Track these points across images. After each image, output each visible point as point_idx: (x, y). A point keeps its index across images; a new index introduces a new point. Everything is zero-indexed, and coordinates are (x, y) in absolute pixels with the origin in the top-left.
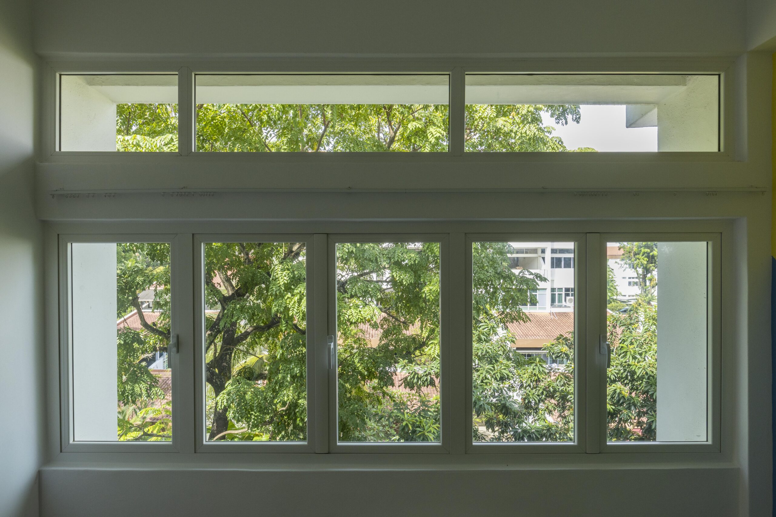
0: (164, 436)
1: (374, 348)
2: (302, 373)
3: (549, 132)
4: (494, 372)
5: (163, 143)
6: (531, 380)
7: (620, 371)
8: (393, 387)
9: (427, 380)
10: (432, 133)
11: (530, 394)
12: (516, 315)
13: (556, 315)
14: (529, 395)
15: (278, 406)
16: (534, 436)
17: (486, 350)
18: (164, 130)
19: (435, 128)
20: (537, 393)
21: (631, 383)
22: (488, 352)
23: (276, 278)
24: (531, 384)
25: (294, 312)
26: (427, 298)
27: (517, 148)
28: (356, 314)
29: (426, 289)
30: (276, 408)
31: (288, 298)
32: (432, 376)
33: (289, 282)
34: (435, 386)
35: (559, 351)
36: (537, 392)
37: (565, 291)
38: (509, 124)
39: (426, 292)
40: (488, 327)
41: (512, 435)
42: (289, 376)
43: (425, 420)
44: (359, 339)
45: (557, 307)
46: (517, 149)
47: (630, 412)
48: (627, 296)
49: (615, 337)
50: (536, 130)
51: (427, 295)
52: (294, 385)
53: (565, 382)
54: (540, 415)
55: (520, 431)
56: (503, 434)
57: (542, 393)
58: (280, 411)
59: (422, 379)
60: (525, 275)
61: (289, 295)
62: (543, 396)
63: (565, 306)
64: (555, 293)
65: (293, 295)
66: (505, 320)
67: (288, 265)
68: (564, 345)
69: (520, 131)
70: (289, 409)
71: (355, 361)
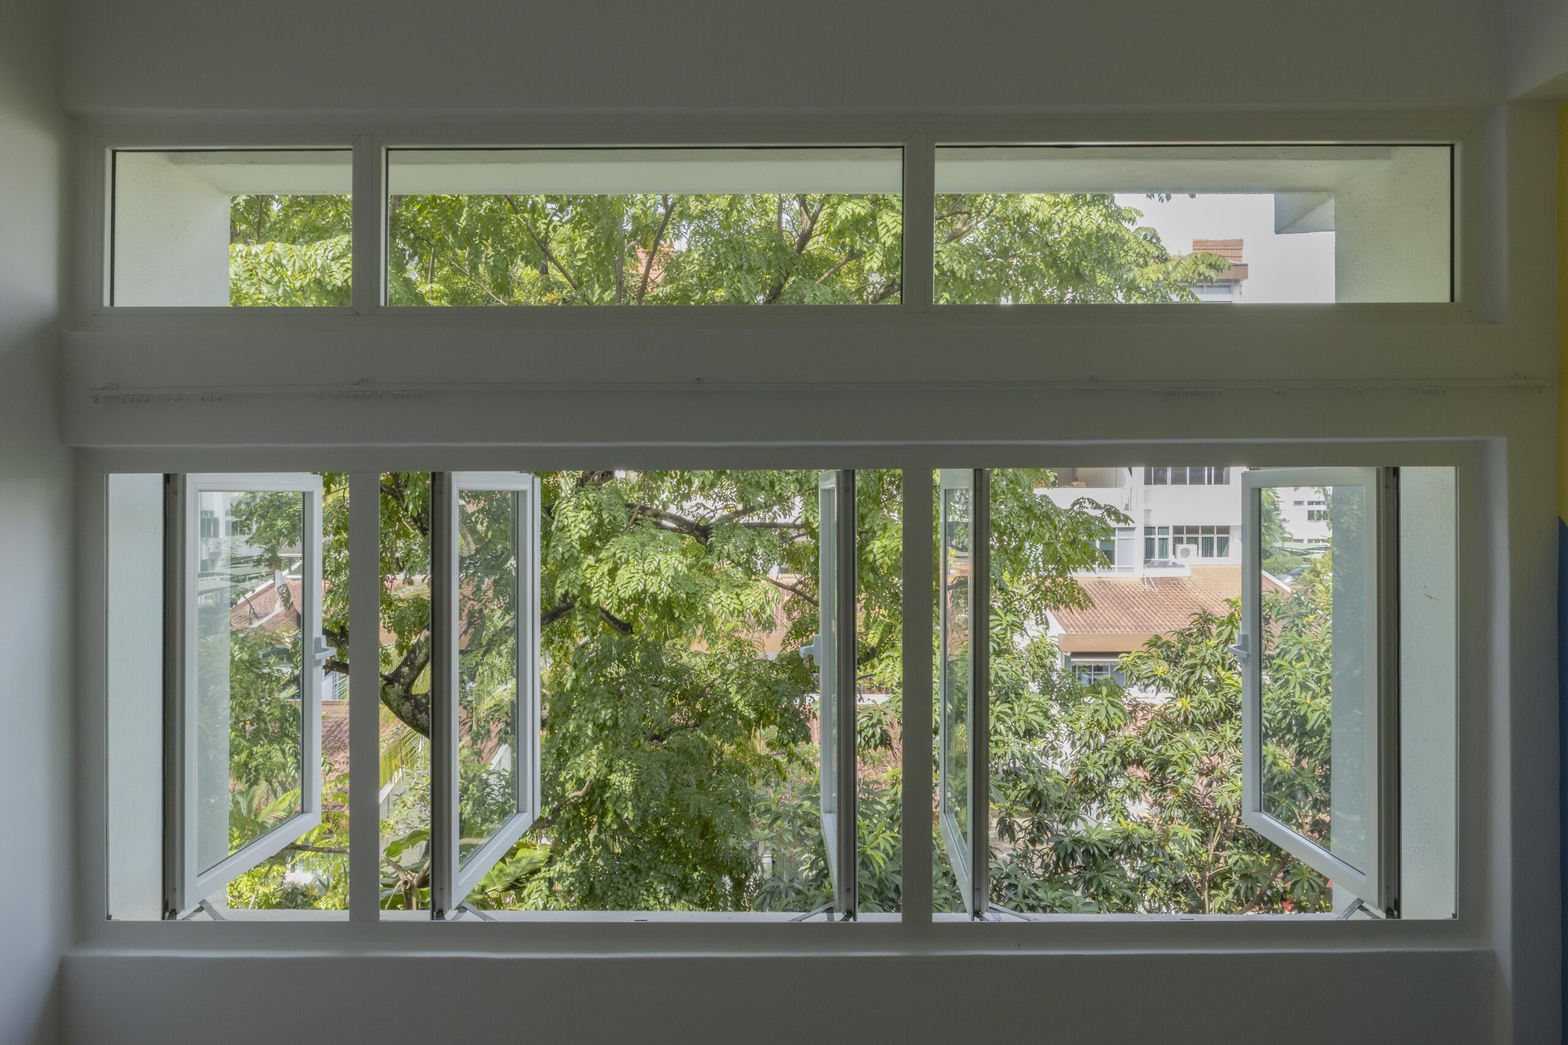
0: (330, 851)
1: (771, 662)
2: (617, 718)
3: (1130, 219)
4: (1013, 719)
5: (330, 255)
6: (1091, 732)
7: (1275, 714)
8: (808, 743)
9: (873, 735)
10: (887, 226)
11: (1088, 762)
12: (1064, 593)
13: (1155, 584)
14: (1086, 765)
15: (568, 786)
16: (1097, 852)
17: (997, 673)
18: (334, 224)
19: (892, 214)
20: (1102, 762)
21: (1300, 741)
22: (1001, 678)
23: (564, 526)
24: (1091, 741)
25: (602, 596)
26: (878, 563)
27: (1063, 252)
28: (729, 600)
29: (876, 545)
30: (564, 791)
31: (589, 566)
32: (885, 727)
33: (590, 533)
34: (892, 748)
35: (1150, 674)
36: (1102, 759)
37: (1175, 533)
38: (1046, 206)
39: (875, 550)
40: (1001, 625)
41: (1051, 849)
42: (590, 726)
43: (867, 822)
44: (739, 643)
45: (1156, 567)
46: (1064, 255)
47: (1294, 803)
48: (1305, 542)
49: (1268, 641)
50: (1102, 218)
51: (878, 557)
52: (601, 744)
53: (1166, 734)
54: (1113, 802)
55: (1067, 840)
56: (1033, 844)
57: (1114, 760)
58: (573, 798)
59: (863, 734)
60: (1085, 510)
61: (591, 560)
62: (1116, 768)
63: (1174, 565)
64: (1152, 537)
65: (598, 561)
66: (1041, 603)
67: (588, 498)
68: (1159, 661)
69: (1069, 221)
70: (591, 792)
71: (730, 690)
